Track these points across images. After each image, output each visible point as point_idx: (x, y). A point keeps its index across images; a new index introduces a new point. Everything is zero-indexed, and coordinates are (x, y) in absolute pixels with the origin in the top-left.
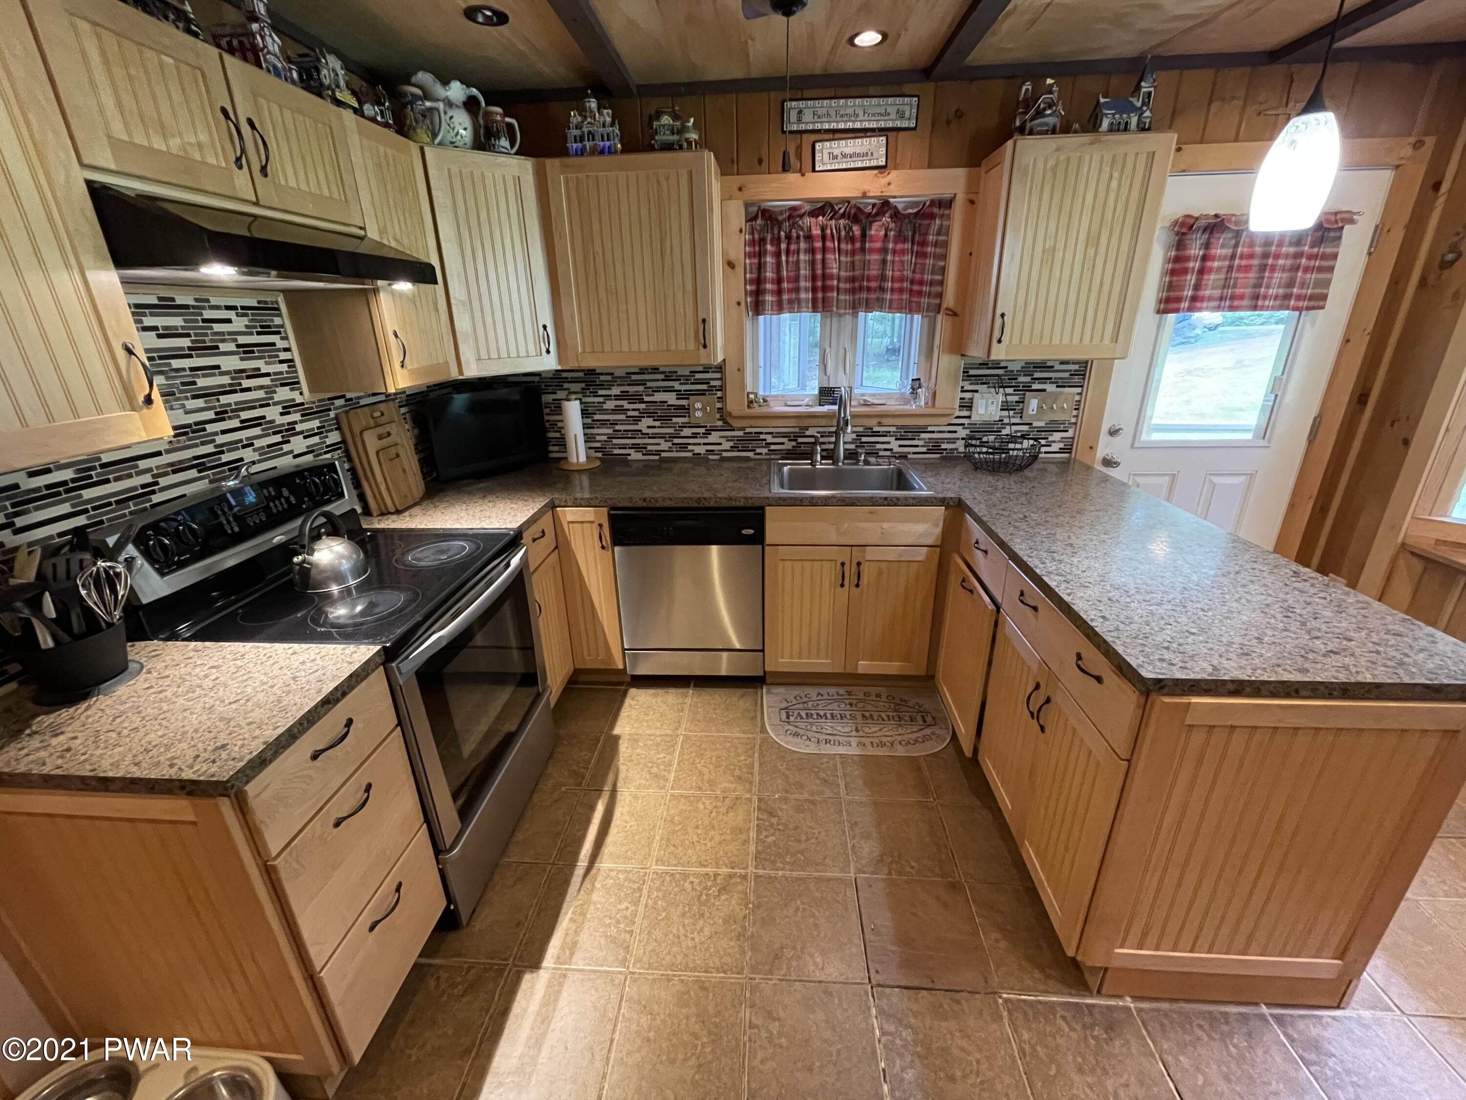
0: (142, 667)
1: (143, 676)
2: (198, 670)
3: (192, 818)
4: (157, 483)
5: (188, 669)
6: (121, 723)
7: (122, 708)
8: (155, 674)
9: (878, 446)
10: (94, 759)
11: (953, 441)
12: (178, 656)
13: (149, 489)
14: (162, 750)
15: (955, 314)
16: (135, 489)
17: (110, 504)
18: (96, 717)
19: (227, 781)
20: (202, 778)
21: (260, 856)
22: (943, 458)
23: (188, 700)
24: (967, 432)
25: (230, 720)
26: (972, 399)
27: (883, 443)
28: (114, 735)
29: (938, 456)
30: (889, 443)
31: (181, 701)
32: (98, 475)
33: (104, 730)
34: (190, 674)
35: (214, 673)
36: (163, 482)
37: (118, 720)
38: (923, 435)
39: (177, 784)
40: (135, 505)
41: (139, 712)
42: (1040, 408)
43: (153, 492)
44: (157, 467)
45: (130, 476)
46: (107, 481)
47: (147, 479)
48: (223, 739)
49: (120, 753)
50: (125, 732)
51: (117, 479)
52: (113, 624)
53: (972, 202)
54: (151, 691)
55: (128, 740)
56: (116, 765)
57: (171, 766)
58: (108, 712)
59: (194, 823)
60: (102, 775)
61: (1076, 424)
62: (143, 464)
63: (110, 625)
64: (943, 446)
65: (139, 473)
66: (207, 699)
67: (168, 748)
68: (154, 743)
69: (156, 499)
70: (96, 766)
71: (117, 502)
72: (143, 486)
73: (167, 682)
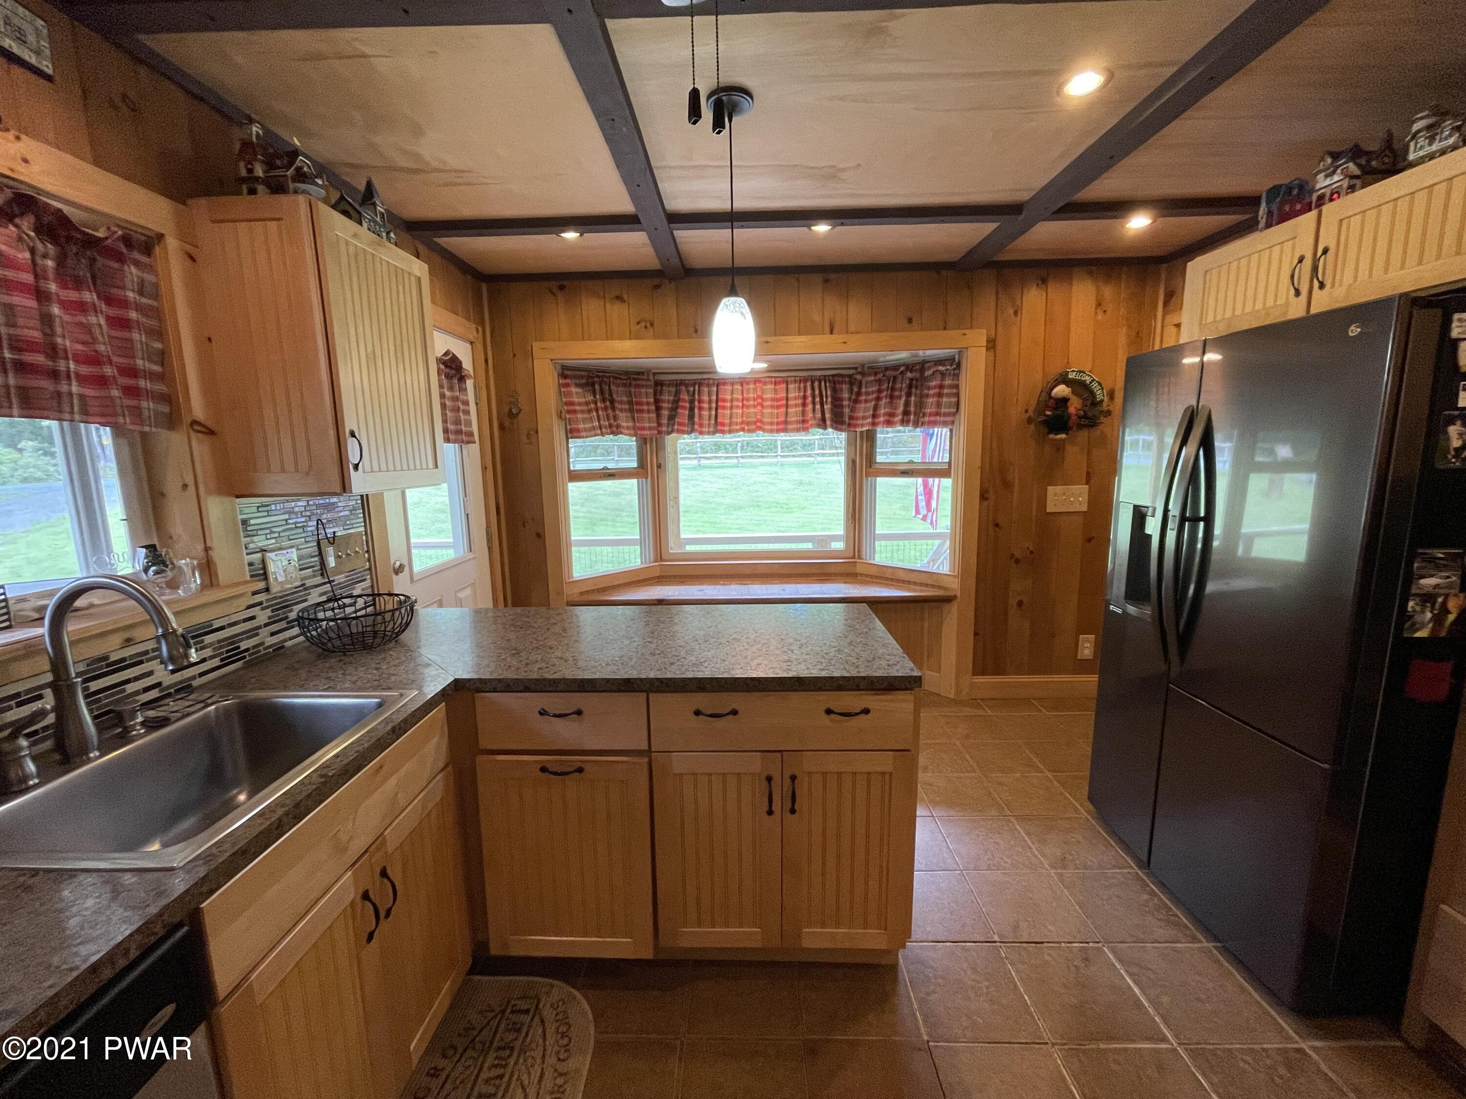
9: (130, 688)
11: (253, 633)
15: (211, 432)
22: (249, 665)
24: (268, 612)
26: (263, 561)
27: (136, 679)
29: (239, 664)
30: (150, 673)
38: (209, 639)
42: (338, 557)
53: (192, 258)
61: (370, 569)
64: (244, 645)
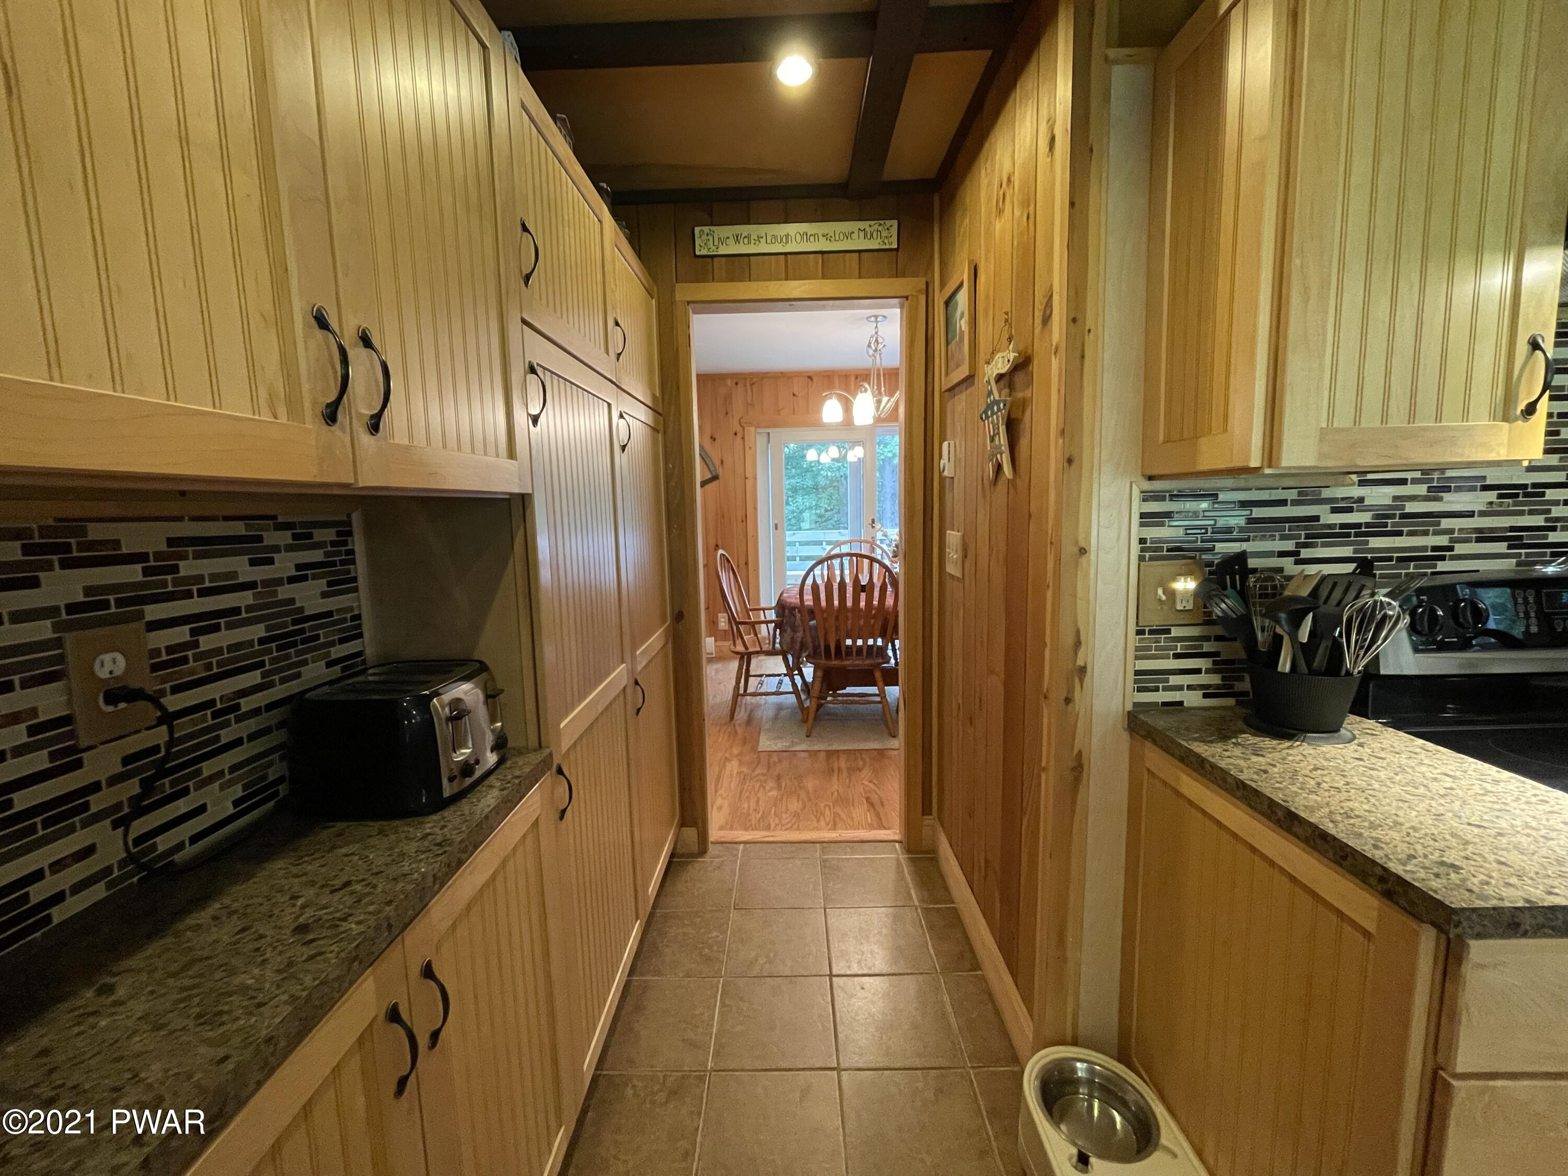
0: (1354, 738)
1: (1353, 746)
2: (1424, 769)
3: (1371, 927)
4: (1451, 549)
5: (1412, 763)
6: (1323, 775)
7: (1325, 763)
8: (1369, 751)
10: (1287, 791)
12: (1399, 746)
13: (1441, 553)
14: (1366, 824)
16: (1424, 549)
17: (1391, 559)
18: (1298, 758)
19: (1454, 911)
20: (1416, 884)
21: (1435, 1052)
23: (1407, 792)
25: (1467, 843)
28: (1312, 782)
31: (1397, 789)
32: (1394, 525)
33: (1303, 772)
34: (1413, 768)
35: (1448, 783)
36: (1460, 549)
37: (1319, 772)
39: (1378, 871)
40: (1415, 567)
41: (1344, 776)
43: (1443, 558)
44: (1461, 530)
45: (1426, 533)
46: (1399, 534)
47: (1443, 541)
48: (1451, 857)
49: (1316, 801)
50: (1324, 785)
51: (1411, 534)
52: (1352, 675)
54: (1361, 763)
55: (1327, 794)
56: (1311, 809)
57: (1376, 847)
58: (1310, 759)
59: (1366, 934)
60: (1293, 809)
62: (1446, 523)
63: (1349, 674)
65: (1436, 533)
66: (1433, 803)
67: (1373, 826)
68: (1357, 813)
69: (1441, 566)
70: (1289, 799)
71: (1400, 559)
72: (1435, 549)
73: (1380, 763)
